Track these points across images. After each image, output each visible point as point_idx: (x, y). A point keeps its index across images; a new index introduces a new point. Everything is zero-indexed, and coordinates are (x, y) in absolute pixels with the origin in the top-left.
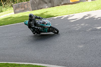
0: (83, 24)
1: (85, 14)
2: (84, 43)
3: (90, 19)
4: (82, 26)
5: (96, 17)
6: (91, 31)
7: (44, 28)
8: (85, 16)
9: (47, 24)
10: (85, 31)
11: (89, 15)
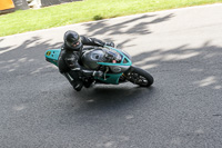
0: (23, 60)
1: (28, 36)
2: (27, 101)
3: (38, 47)
4: (21, 63)
5: (52, 43)
6: (42, 73)
7: (110, 71)
8: (28, 42)
9: (119, 62)
10: (28, 74)
11: (36, 38)
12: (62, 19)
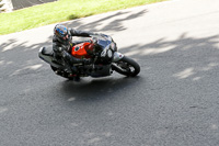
12: (35, 21)
